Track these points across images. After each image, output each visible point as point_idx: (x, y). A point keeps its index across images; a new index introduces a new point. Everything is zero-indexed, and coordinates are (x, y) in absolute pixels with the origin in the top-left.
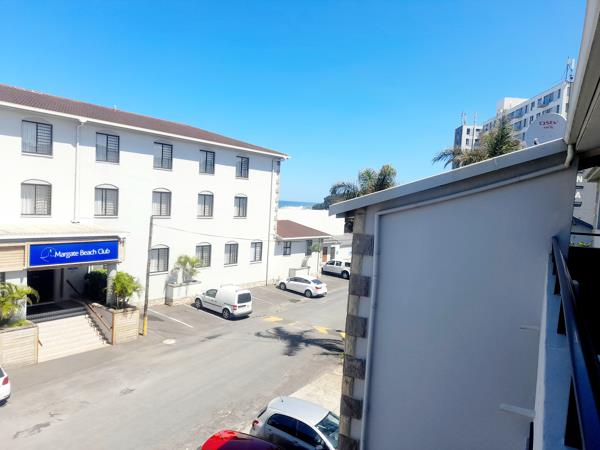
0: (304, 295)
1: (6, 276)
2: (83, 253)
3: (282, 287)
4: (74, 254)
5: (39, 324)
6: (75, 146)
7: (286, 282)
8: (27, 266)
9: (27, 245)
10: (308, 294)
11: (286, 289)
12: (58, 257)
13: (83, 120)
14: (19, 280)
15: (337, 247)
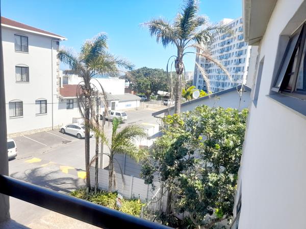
0: (76, 137)
3: (63, 131)
7: (65, 128)
10: (79, 136)
11: (65, 133)
15: (117, 102)
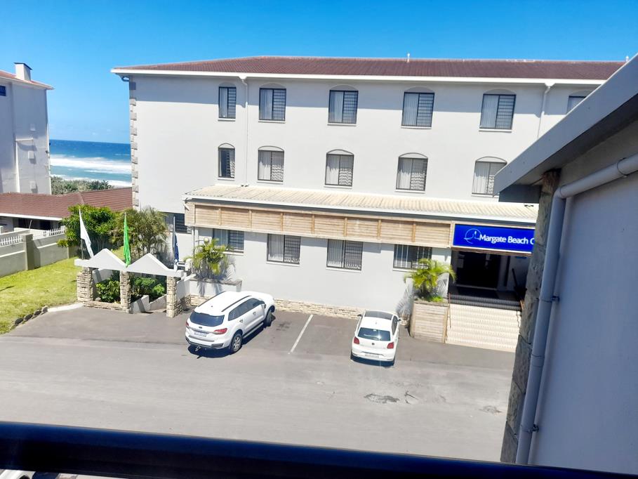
1: (433, 251)
2: (512, 240)
4: (502, 240)
5: (452, 306)
6: (539, 116)
8: (451, 245)
9: (453, 223)
12: (482, 240)
13: (550, 82)
14: (443, 257)
